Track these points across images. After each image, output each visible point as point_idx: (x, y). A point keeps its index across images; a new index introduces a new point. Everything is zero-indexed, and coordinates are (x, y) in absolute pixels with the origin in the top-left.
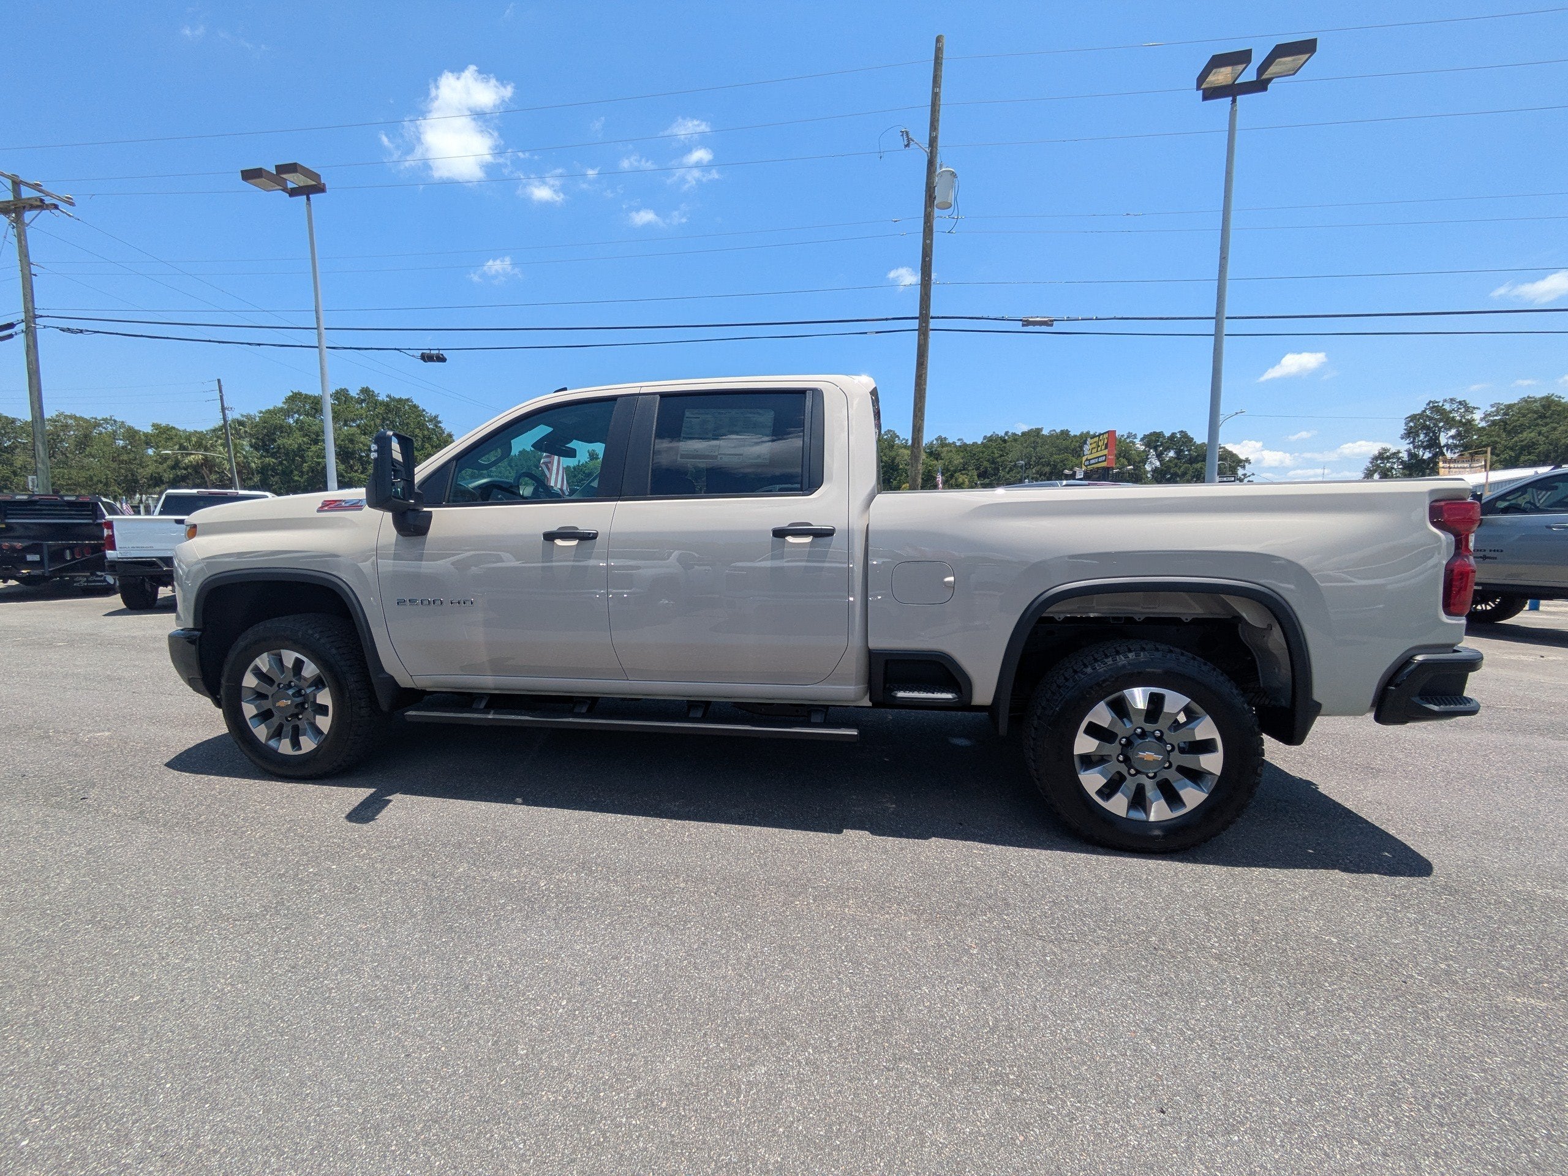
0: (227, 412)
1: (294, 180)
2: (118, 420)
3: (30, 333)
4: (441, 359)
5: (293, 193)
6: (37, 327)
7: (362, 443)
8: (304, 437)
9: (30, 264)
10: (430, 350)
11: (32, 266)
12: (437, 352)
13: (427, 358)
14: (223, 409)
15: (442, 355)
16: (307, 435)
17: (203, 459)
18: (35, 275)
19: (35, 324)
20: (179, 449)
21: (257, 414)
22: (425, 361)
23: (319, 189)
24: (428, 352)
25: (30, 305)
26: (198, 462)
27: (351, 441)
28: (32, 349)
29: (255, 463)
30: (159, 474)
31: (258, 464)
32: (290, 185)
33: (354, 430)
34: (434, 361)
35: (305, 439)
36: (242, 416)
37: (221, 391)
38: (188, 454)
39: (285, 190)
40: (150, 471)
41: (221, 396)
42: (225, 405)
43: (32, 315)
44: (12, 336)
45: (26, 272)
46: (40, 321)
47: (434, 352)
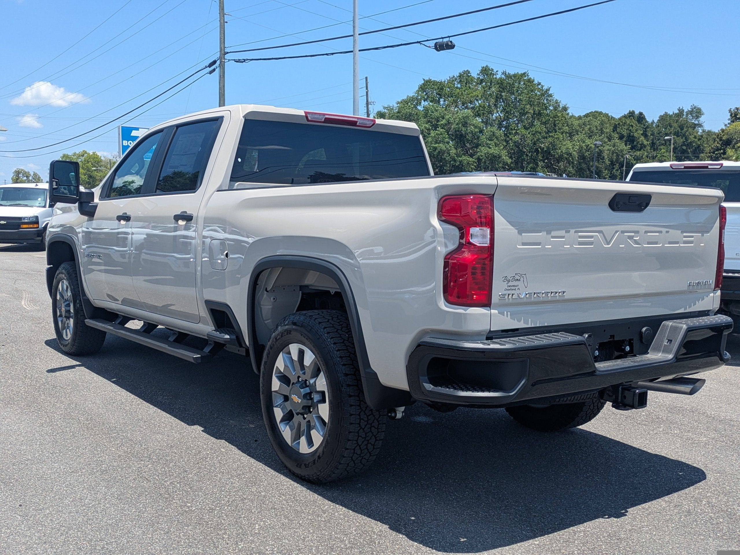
0: (370, 106)
3: (222, 66)
4: (450, 46)
6: (226, 61)
7: (473, 125)
8: (426, 124)
9: (224, 14)
10: (443, 38)
11: (225, 15)
12: (447, 39)
13: (440, 47)
14: (367, 104)
15: (451, 42)
16: (429, 121)
18: (226, 22)
19: (224, 59)
21: (396, 105)
22: (438, 50)
24: (441, 40)
25: (222, 46)
27: (465, 124)
28: (222, 77)
33: (468, 112)
34: (444, 49)
35: (427, 126)
36: (384, 108)
37: (367, 88)
41: (367, 93)
42: (369, 100)
43: (224, 53)
44: (214, 70)
45: (222, 21)
46: (226, 56)
47: (445, 40)
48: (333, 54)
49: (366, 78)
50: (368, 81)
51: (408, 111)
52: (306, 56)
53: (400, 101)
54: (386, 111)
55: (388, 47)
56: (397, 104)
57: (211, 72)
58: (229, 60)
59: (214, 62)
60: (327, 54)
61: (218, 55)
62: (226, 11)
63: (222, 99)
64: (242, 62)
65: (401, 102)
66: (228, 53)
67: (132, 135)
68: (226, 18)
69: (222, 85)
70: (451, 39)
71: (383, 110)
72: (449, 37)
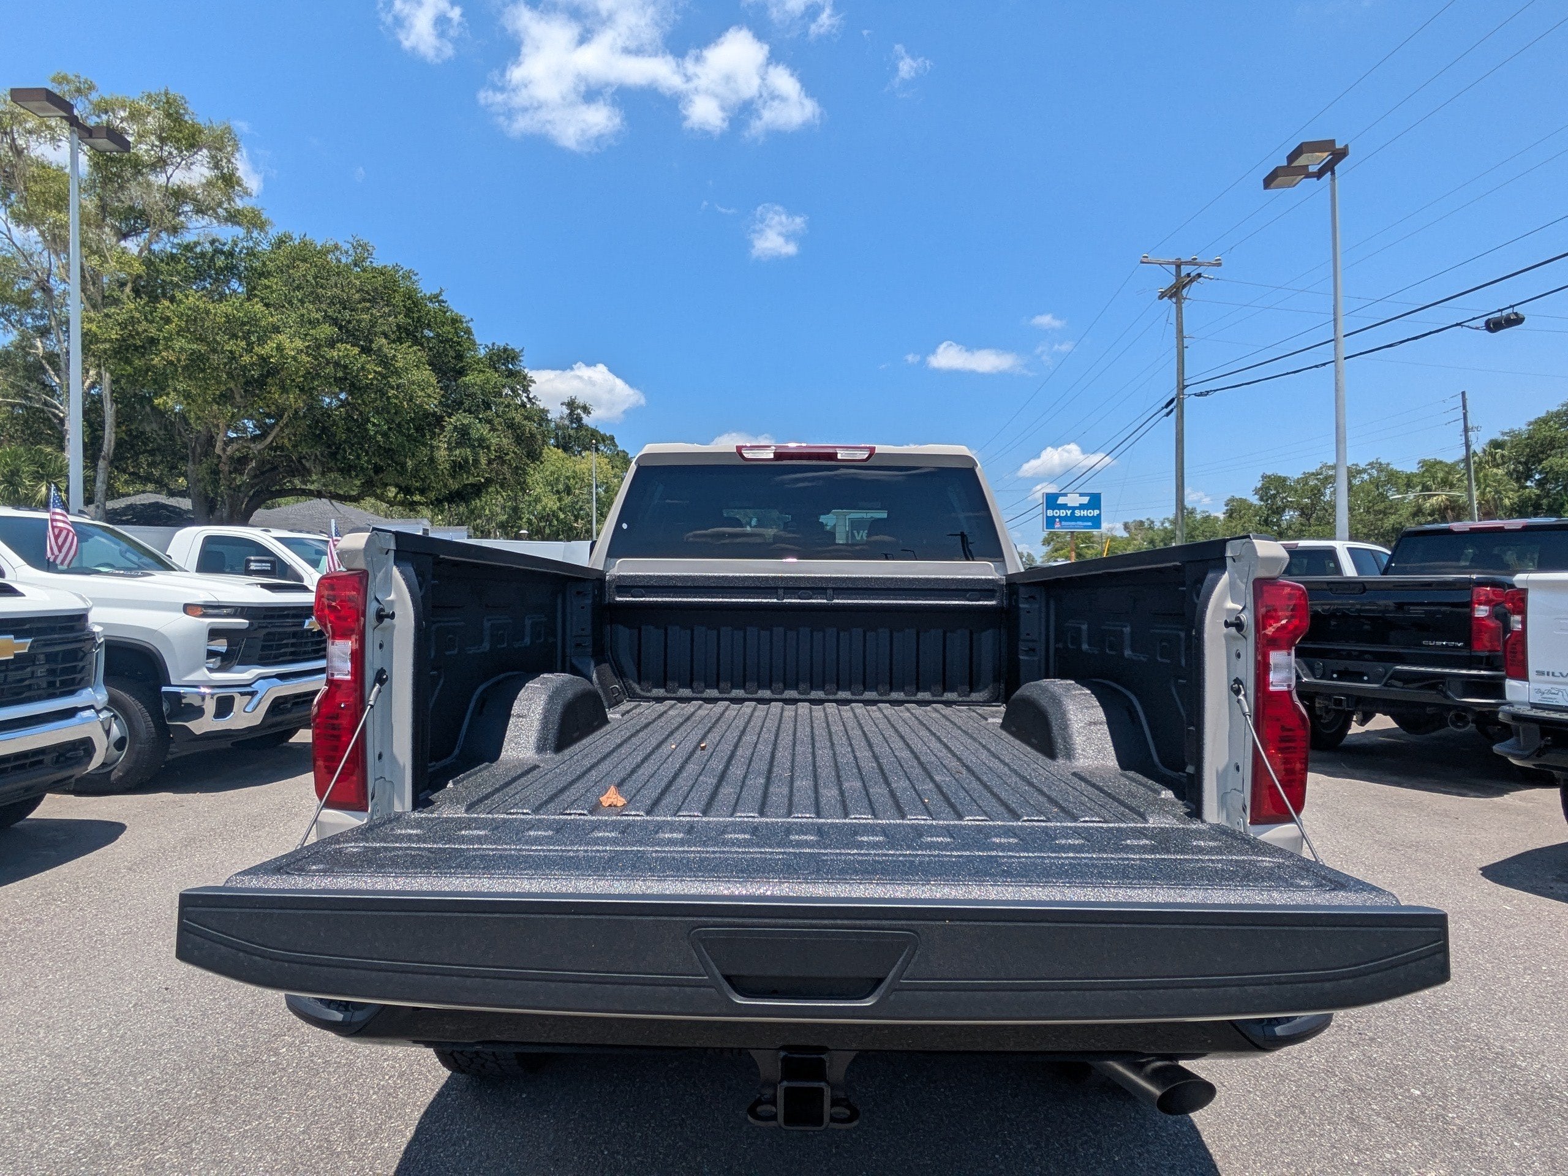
0: (1471, 433)
1: (1314, 161)
2: (1383, 462)
3: (1181, 404)
4: (1518, 320)
5: (1319, 175)
6: (1185, 397)
12: (1510, 311)
13: (1494, 326)
14: (1466, 430)
15: (1516, 314)
17: (1447, 499)
19: (1183, 395)
20: (1421, 491)
22: (1493, 331)
23: (1340, 155)
25: (1181, 378)
26: (1440, 506)
28: (1180, 418)
29: (1509, 498)
30: (1400, 523)
31: (1512, 499)
32: (1313, 169)
34: (1506, 327)
36: (1503, 434)
37: (1464, 407)
38: (1430, 496)
39: (1309, 175)
40: (1392, 522)
41: (1465, 415)
42: (1470, 425)
43: (1182, 387)
44: (1172, 411)
45: (1180, 347)
46: (1186, 391)
47: (1505, 313)
48: (1324, 364)
49: (1463, 393)
50: (1467, 396)
51: (1548, 434)
52: (1288, 374)
53: (1532, 420)
54: (1506, 438)
55: (1408, 340)
56: (1529, 426)
57: (1168, 414)
58: (1189, 395)
59: (1172, 401)
60: (1316, 366)
61: (1175, 392)
62: (1185, 334)
63: (1180, 446)
64: (1206, 395)
65: (1536, 422)
66: (1188, 386)
67: (1058, 502)
68: (1186, 342)
69: (1179, 428)
70: (1516, 309)
71: (1500, 438)
72: (1512, 306)
